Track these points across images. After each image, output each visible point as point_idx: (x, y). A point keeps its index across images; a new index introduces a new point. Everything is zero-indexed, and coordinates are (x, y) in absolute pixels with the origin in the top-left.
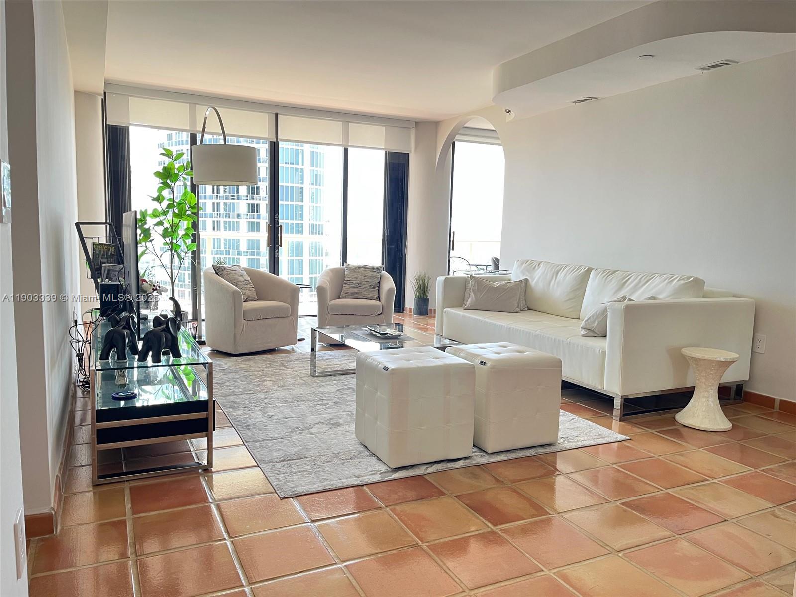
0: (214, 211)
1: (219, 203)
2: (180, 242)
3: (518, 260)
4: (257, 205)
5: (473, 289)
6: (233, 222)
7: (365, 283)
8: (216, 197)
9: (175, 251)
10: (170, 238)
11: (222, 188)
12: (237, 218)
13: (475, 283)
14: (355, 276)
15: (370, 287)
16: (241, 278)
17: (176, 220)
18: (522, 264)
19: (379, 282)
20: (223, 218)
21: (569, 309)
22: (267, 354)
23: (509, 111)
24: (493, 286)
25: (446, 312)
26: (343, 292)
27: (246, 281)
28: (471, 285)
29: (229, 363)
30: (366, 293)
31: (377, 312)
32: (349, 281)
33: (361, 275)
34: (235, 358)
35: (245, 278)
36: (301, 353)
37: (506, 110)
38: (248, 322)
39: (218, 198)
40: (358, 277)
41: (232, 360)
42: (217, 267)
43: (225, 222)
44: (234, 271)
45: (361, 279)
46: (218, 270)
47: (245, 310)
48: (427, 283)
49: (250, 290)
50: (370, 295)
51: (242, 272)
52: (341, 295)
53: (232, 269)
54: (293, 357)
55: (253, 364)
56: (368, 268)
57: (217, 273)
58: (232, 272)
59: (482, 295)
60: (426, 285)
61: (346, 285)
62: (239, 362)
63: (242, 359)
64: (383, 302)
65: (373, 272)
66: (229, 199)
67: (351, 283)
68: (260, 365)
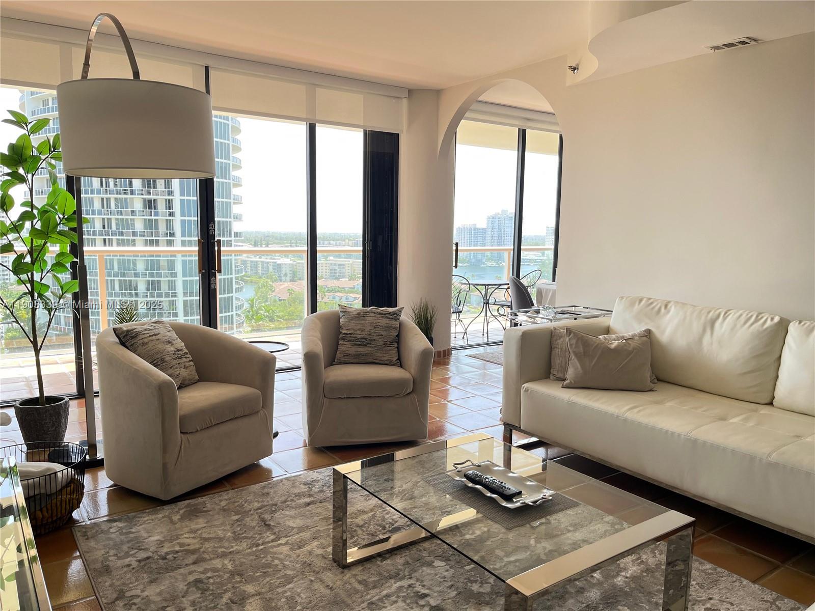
0: (103, 207)
1: (109, 198)
2: (48, 280)
3: (622, 298)
4: (155, 200)
5: (574, 352)
6: (127, 219)
7: (377, 338)
8: (105, 191)
9: (40, 295)
10: (29, 274)
11: (111, 181)
12: (132, 215)
13: (577, 343)
14: (359, 327)
15: (385, 344)
16: (170, 348)
17: (38, 242)
18: (632, 304)
19: (398, 336)
20: (114, 215)
21: (751, 387)
22: (226, 487)
23: (574, 69)
24: (608, 346)
25: (528, 391)
26: (340, 353)
27: (179, 350)
28: (571, 345)
29: (156, 531)
30: (378, 354)
31: (406, 391)
32: (349, 335)
33: (371, 326)
34: (166, 511)
35: (177, 346)
36: (286, 479)
37: (571, 66)
38: (189, 436)
39: (107, 192)
40: (364, 328)
41: (160, 516)
42: (123, 332)
43: (117, 219)
44: (155, 335)
45: (369, 332)
46: (124, 337)
47: (182, 413)
48: (432, 317)
49: (185, 367)
50: (386, 358)
51: (169, 334)
52: (337, 358)
53: (152, 331)
54: (275, 492)
55: (205, 527)
56: (380, 314)
57: (123, 344)
58: (151, 338)
59: (593, 363)
60: (429, 319)
61: (344, 342)
62: (176, 525)
63: (181, 512)
64: (413, 371)
65: (388, 319)
66: (121, 194)
67: (352, 338)
68: (220, 530)
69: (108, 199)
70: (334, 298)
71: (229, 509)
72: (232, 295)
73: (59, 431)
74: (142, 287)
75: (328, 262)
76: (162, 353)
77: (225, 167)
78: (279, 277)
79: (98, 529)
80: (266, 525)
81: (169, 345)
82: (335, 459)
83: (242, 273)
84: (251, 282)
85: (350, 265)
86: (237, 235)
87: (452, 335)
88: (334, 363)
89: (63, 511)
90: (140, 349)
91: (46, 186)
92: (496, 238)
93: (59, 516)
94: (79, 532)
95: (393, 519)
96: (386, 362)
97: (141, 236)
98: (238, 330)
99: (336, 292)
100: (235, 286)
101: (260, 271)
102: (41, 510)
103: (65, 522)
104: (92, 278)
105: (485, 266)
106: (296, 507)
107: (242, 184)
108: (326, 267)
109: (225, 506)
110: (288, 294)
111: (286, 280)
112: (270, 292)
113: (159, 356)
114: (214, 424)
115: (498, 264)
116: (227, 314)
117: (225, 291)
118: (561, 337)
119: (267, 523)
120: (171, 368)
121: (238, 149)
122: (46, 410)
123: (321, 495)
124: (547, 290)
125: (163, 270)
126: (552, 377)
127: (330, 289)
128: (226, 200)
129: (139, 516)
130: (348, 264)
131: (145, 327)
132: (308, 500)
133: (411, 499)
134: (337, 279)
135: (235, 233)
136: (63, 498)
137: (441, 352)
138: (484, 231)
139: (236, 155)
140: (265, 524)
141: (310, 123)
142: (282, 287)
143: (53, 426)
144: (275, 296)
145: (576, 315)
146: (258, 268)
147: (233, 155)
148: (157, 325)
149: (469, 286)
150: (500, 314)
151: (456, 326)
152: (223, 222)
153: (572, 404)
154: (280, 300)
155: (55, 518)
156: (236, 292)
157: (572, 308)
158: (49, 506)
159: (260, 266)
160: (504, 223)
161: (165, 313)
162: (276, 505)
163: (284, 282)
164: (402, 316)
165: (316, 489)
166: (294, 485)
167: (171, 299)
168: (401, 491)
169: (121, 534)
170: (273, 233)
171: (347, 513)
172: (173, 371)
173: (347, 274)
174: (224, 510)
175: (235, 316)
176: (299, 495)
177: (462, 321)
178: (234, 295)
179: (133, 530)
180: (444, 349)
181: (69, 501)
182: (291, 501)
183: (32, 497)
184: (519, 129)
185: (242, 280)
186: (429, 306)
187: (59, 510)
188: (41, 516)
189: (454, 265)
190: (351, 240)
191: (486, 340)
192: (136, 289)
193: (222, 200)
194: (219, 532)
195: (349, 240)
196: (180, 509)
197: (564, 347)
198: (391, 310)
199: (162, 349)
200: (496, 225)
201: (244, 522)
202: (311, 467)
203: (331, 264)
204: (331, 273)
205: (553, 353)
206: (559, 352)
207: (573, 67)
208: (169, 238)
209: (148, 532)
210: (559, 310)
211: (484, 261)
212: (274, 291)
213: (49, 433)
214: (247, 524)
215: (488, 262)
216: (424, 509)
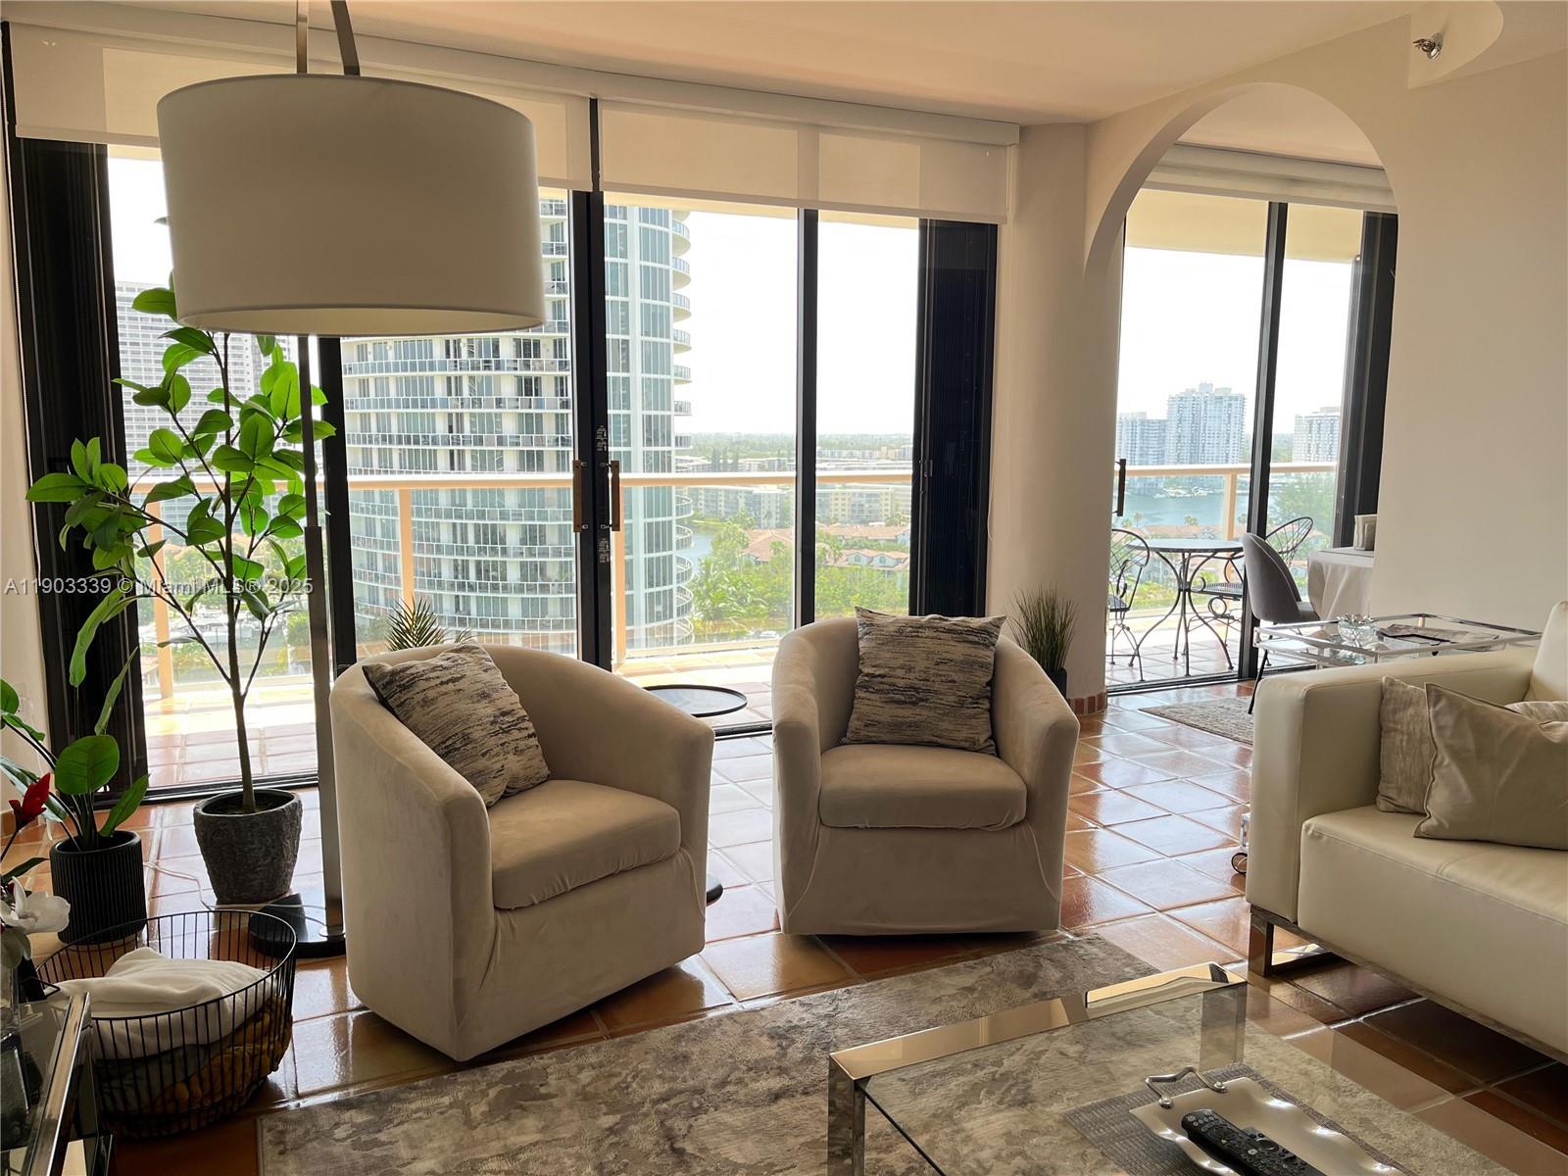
0: (450, 394)
1: (461, 377)
2: (263, 553)
4: (536, 379)
5: (1447, 746)
6: (489, 414)
7: (943, 688)
8: (453, 364)
10: (223, 540)
12: (498, 407)
13: (1457, 724)
14: (901, 662)
15: (961, 704)
16: (486, 710)
19: (989, 684)
20: (468, 407)
22: (598, 1030)
23: (1431, 46)
24: (1543, 733)
25: (1320, 837)
26: (858, 719)
27: (504, 714)
28: (1440, 729)
29: (430, 1145)
30: (944, 725)
31: (1012, 816)
32: (879, 679)
33: (928, 659)
34: (459, 1089)
35: (500, 704)
36: (730, 1016)
37: (1423, 41)
38: (517, 920)
39: (456, 366)
40: (913, 664)
41: (446, 1100)
42: (384, 675)
43: (472, 415)
44: (454, 680)
45: (925, 672)
46: (385, 687)
47: (500, 865)
48: (1064, 627)
49: (517, 752)
50: (963, 734)
51: (486, 677)
52: (849, 730)
53: (447, 672)
54: (703, 1052)
55: (537, 1143)
56: (949, 631)
57: (383, 702)
58: (444, 688)
59: (1503, 780)
60: (1058, 628)
61: (868, 694)
62: (474, 1133)
63: (492, 1093)
64: (1026, 772)
65: (968, 645)
66: (478, 369)
67: (887, 687)
68: (570, 1156)
69: (459, 379)
70: (857, 559)
71: (595, 1096)
72: (669, 553)
73: (279, 866)
74: (513, 538)
75: (848, 490)
76: (464, 722)
77: (661, 315)
78: (757, 519)
79: (309, 1126)
80: (674, 1150)
81: (484, 703)
82: (843, 968)
83: (689, 512)
84: (707, 528)
85: (889, 497)
86: (681, 441)
87: (1108, 660)
88: (844, 740)
89: (238, 1082)
90: (417, 715)
91: (356, 358)
92: (1186, 440)
93: (229, 1092)
94: (269, 1130)
95: (979, 1162)
96: (963, 744)
97: (512, 444)
98: (681, 618)
99: (861, 548)
100: (675, 537)
101: (723, 509)
102: (187, 1081)
103: (244, 1103)
104: (430, 520)
105: (1164, 496)
106: (748, 1103)
107: (692, 344)
108: (844, 499)
109: (589, 1084)
110: (772, 551)
111: (769, 524)
112: (740, 548)
113: (457, 729)
114: (570, 888)
115: (1190, 492)
116: (661, 589)
117: (658, 545)
118: (1409, 703)
119: (677, 1145)
120: (483, 755)
121: (683, 279)
122: (252, 824)
123: (808, 1072)
124: (1336, 567)
125: (549, 506)
126: (1382, 804)
127: (851, 542)
128: (662, 377)
129: (403, 1096)
130: (886, 494)
131: (436, 661)
132: (775, 1083)
133: (1023, 1104)
134: (864, 522)
135: (676, 438)
136: (235, 1052)
137: (1082, 700)
138: (1162, 425)
139: (681, 291)
140: (672, 1146)
141: (805, 210)
142: (761, 538)
143: (267, 854)
144: (749, 555)
145: (1436, 642)
146: (720, 503)
147: (676, 292)
148: (462, 655)
149: (1146, 552)
150: (1214, 613)
151: (1114, 639)
152: (656, 417)
153: (1448, 888)
154: (758, 563)
155: (218, 1099)
156: (678, 548)
157: (1416, 619)
158: (205, 1073)
159: (723, 498)
160: (1206, 410)
161: (553, 585)
162: (700, 1091)
163: (765, 528)
164: (1000, 636)
165: (795, 1053)
166: (746, 1038)
167: (563, 559)
168: (997, 1076)
169: (355, 1146)
170: (746, 436)
171: (863, 1134)
172: (489, 763)
173: (884, 513)
174: (585, 1096)
175: (675, 592)
176: (757, 1068)
177: (1128, 629)
178: (675, 553)
179: (383, 1137)
180: (1091, 695)
181: (253, 1057)
182: (736, 1084)
183: (166, 1053)
184: (1270, 203)
185: (690, 525)
186: (1059, 600)
187: (229, 1078)
188: (187, 1095)
189: (1115, 508)
190: (893, 448)
191: (1182, 672)
192: (503, 541)
193: (656, 376)
194: (566, 1160)
195: (890, 448)
196: (490, 1085)
197: (1418, 731)
198: (975, 622)
199: (468, 712)
200: (1187, 413)
201: (626, 1136)
202: (790, 987)
203: (854, 494)
204: (853, 511)
205: (1386, 742)
206: (1404, 744)
207: (1426, 43)
208: (560, 448)
209: (412, 1147)
210: (1385, 625)
211: (1161, 486)
212: (747, 546)
213: (258, 869)
214: (633, 1143)
215: (1168, 487)
216: (1056, 1139)
